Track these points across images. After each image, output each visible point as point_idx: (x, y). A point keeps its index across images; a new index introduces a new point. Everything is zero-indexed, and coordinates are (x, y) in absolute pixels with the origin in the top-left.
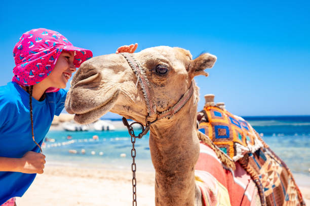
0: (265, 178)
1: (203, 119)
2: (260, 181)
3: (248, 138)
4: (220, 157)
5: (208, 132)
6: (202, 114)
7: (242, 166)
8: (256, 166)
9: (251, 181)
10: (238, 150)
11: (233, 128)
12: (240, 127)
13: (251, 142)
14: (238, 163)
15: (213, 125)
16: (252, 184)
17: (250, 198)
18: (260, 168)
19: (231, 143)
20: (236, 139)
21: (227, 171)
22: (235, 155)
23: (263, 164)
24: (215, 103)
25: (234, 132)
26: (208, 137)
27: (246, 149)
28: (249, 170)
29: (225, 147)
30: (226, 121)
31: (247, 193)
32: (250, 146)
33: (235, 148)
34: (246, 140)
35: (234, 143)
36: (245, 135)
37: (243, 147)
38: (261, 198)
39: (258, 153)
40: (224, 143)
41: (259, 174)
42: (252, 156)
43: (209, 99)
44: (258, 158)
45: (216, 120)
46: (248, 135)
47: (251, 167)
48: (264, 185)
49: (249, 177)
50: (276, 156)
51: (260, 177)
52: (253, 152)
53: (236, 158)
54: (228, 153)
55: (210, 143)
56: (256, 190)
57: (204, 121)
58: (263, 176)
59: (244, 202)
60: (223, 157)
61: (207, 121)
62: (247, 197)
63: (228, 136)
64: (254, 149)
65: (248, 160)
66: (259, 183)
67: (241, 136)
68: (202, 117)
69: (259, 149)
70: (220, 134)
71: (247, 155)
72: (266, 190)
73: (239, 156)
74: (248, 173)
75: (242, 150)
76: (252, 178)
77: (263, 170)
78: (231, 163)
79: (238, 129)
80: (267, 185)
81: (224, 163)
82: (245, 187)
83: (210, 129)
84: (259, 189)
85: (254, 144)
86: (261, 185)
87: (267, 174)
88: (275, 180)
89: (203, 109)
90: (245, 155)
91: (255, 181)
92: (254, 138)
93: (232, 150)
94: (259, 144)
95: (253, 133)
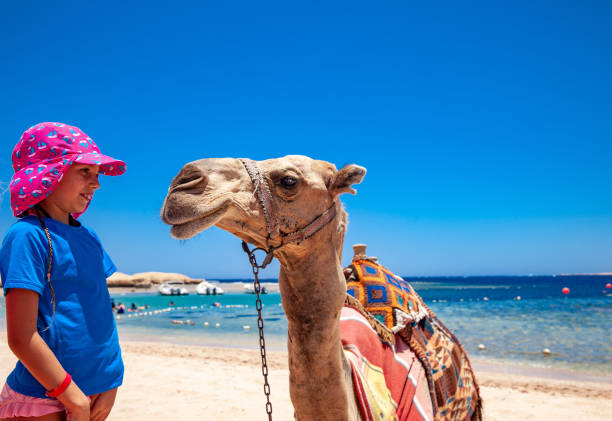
0: (433, 355)
1: (352, 276)
2: (427, 360)
3: (410, 303)
4: (375, 328)
5: (358, 295)
6: (350, 270)
7: (403, 339)
8: (421, 339)
9: (416, 360)
10: (399, 318)
11: (392, 288)
12: (400, 288)
13: (414, 309)
14: (398, 335)
15: (364, 285)
16: (417, 365)
17: (415, 382)
18: (426, 343)
19: (389, 310)
20: (395, 303)
21: (385, 345)
22: (395, 324)
23: (429, 337)
24: (367, 256)
25: (393, 295)
26: (359, 301)
27: (408, 316)
28: (412, 345)
29: (381, 315)
30: (382, 280)
31: (410, 376)
32: (413, 313)
33: (394, 315)
34: (408, 305)
35: (394, 308)
36: (406, 298)
37: (404, 314)
38: (429, 382)
39: (423, 323)
40: (379, 309)
41: (425, 350)
42: (416, 327)
43: (359, 250)
44: (423, 330)
45: (369, 279)
46: (409, 299)
47: (416, 342)
48: (432, 365)
49: (413, 355)
50: (444, 328)
51: (427, 354)
52: (418, 320)
53: (395, 329)
54: (385, 322)
55: (362, 309)
56: (423, 372)
57: (353, 279)
58: (430, 354)
59: (407, 388)
60: (379, 328)
61: (357, 279)
62: (411, 380)
63: (385, 300)
64: (418, 317)
65: (411, 332)
66: (426, 363)
67: (402, 300)
68: (350, 274)
69: (425, 318)
70: (375, 298)
71: (410, 324)
72: (435, 372)
73: (400, 326)
74: (412, 350)
75: (404, 318)
76: (417, 356)
77: (430, 347)
78: (389, 335)
79: (398, 291)
80: (435, 366)
81: (381, 336)
82: (408, 367)
83: (361, 290)
84: (426, 371)
85: (418, 310)
86: (429, 365)
87: (434, 351)
88: (445, 359)
89: (351, 263)
90: (408, 325)
91: (421, 360)
92: (417, 304)
93: (391, 318)
94: (423, 312)
95: (415, 297)
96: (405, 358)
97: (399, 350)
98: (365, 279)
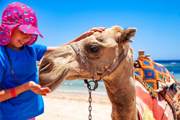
0: (177, 103)
1: (137, 66)
2: (173, 105)
3: (166, 78)
4: (148, 90)
5: (140, 74)
6: (137, 63)
7: (162, 95)
8: (171, 95)
9: (168, 105)
10: (160, 85)
11: (157, 72)
13: (167, 80)
14: (160, 93)
15: (143, 70)
16: (169, 107)
17: (167, 116)
18: (173, 97)
19: (155, 81)
20: (158, 79)
21: (153, 98)
22: (158, 88)
23: (175, 94)
25: (157, 74)
26: (141, 77)
27: (165, 85)
28: (166, 98)
29: (151, 84)
30: (152, 67)
31: (165, 113)
32: (167, 83)
33: (157, 84)
34: (164, 79)
35: (157, 81)
36: (163, 76)
37: (162, 84)
38: (174, 115)
39: (172, 87)
40: (150, 81)
41: (173, 100)
42: (168, 89)
43: (141, 53)
44: (172, 90)
45: (146, 67)
46: (165, 76)
47: (168, 96)
48: (176, 107)
49: (166, 103)
51: (174, 103)
53: (158, 91)
54: (153, 87)
55: (142, 81)
56: (171, 111)
57: (138, 67)
58: (175, 102)
59: (163, 118)
60: (150, 90)
61: (140, 67)
62: (165, 115)
63: (153, 77)
65: (166, 92)
66: (173, 107)
68: (137, 64)
69: (173, 85)
70: (148, 76)
71: (165, 88)
72: (177, 110)
73: (160, 89)
74: (166, 100)
75: (162, 85)
76: (169, 103)
77: (175, 98)
78: (155, 93)
79: (160, 72)
80: (177, 108)
81: (151, 93)
82: (164, 109)
83: (142, 72)
84: (173, 110)
85: (169, 81)
86: (174, 107)
87: (177, 101)
89: (137, 59)
90: (164, 89)
91: (170, 105)
92: (169, 78)
93: (156, 85)
94: (172, 82)
95: (168, 74)
96: (162, 104)
97: (160, 100)
98: (144, 67)
